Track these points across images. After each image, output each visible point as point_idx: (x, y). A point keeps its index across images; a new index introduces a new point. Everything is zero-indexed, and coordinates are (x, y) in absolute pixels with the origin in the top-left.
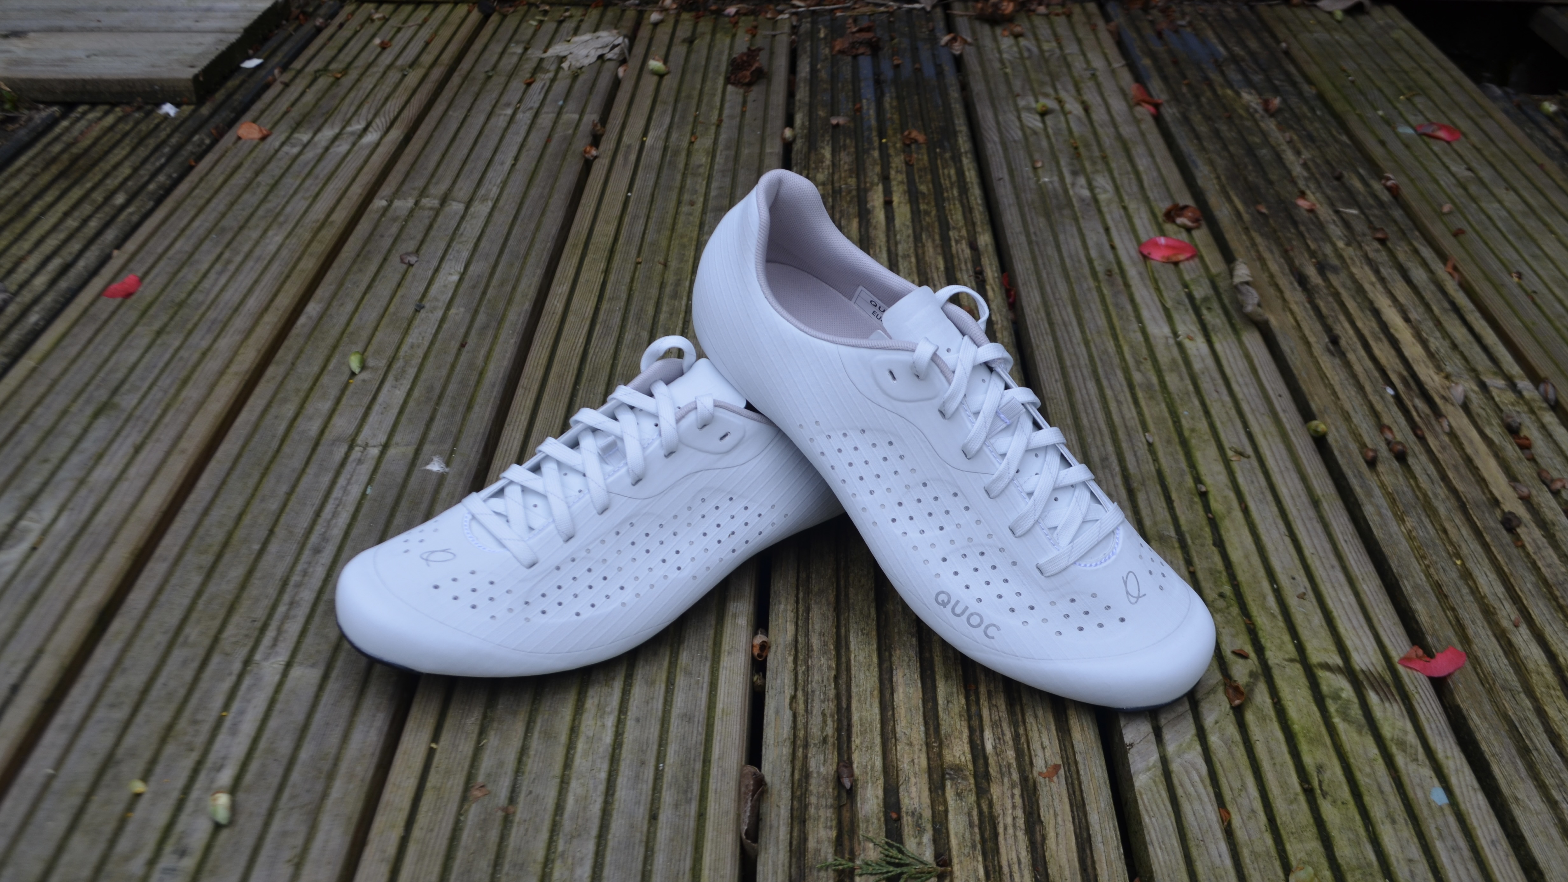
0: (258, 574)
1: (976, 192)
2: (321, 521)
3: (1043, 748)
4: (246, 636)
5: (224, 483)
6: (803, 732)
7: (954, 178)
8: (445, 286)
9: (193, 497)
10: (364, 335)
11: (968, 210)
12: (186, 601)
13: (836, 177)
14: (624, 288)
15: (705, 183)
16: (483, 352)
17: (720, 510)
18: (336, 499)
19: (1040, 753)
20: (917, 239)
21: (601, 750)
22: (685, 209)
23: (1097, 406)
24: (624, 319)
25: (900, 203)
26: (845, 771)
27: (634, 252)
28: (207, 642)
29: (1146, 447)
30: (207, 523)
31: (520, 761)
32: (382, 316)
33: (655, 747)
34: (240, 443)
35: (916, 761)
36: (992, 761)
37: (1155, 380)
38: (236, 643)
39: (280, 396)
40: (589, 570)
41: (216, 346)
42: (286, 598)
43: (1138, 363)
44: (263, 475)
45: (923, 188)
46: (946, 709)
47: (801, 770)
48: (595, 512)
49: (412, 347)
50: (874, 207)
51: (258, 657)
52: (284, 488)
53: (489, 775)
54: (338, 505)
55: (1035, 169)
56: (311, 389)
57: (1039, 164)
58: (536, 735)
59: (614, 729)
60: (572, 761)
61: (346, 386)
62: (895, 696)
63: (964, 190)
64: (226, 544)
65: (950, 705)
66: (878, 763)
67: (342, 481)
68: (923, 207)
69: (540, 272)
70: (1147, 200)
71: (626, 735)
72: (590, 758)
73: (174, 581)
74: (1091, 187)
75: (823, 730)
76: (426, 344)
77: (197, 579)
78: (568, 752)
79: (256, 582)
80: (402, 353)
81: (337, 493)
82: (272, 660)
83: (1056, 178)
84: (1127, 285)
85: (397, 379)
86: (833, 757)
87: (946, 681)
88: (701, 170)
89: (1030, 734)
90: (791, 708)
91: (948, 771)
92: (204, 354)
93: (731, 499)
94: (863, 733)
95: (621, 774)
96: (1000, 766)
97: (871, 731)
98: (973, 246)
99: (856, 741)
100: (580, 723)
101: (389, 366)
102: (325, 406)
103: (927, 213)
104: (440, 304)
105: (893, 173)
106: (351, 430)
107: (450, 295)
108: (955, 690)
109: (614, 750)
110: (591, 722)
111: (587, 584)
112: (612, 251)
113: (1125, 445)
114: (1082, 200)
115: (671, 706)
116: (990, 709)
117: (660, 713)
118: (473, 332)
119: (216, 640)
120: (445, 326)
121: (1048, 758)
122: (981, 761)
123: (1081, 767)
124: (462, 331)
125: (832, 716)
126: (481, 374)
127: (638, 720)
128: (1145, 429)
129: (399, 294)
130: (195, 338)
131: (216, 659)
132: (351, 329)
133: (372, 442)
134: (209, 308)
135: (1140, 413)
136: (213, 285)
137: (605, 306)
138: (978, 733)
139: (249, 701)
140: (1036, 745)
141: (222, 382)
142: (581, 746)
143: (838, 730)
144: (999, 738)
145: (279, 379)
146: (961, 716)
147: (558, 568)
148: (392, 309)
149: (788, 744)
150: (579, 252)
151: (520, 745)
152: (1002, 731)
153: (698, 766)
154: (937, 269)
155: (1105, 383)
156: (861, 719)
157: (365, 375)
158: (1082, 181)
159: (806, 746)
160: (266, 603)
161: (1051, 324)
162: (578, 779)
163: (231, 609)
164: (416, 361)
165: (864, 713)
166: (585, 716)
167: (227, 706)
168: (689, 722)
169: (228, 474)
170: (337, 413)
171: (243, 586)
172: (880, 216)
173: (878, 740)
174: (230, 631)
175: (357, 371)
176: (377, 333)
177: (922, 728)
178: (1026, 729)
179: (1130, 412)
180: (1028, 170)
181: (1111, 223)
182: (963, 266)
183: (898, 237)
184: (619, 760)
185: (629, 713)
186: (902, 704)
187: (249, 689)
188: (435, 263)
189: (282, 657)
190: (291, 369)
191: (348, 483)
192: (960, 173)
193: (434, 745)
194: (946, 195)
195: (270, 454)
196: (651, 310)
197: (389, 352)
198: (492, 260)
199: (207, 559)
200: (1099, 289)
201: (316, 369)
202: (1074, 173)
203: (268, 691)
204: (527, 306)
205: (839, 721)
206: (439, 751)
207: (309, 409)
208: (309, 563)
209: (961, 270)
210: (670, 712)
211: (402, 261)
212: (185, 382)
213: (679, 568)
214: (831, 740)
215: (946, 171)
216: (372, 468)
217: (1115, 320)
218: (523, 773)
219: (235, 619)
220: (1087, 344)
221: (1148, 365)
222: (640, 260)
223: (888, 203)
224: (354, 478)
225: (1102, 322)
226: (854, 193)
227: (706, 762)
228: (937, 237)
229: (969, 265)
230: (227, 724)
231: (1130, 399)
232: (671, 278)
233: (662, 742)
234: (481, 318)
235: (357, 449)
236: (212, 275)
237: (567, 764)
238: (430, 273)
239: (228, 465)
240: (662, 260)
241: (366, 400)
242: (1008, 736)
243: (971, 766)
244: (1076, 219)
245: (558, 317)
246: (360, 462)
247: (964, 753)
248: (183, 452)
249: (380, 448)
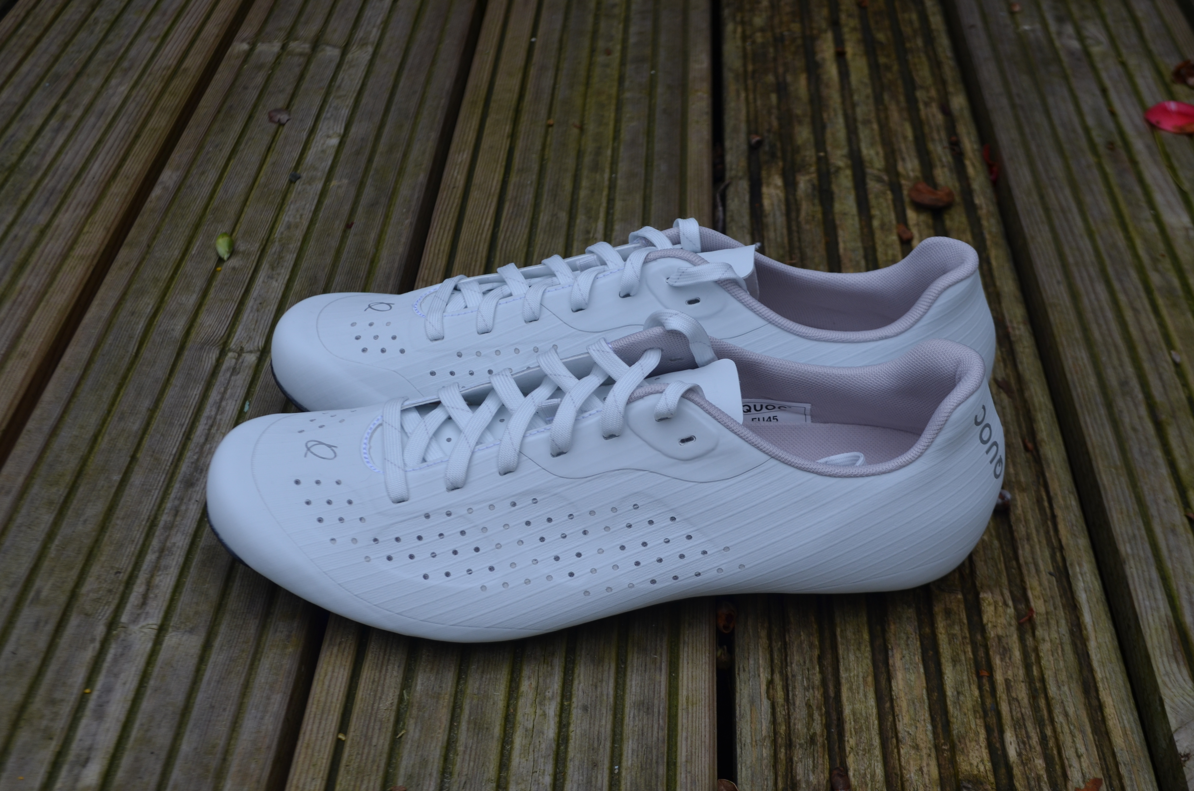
0: (120, 512)
1: (944, 42)
2: (192, 445)
3: (1079, 757)
4: (110, 591)
5: (73, 395)
6: (784, 727)
7: (917, 24)
8: (323, 151)
9: (37, 413)
10: (232, 211)
11: (936, 65)
12: (36, 546)
13: (776, 21)
14: (535, 157)
15: (621, 26)
16: (373, 235)
18: (209, 418)
19: (1075, 762)
20: (878, 100)
21: (543, 746)
22: (600, 59)
23: (1110, 315)
24: (538, 196)
25: (854, 55)
26: (840, 781)
27: (543, 112)
28: (63, 599)
29: (1173, 368)
30: (56, 446)
31: (447, 759)
32: (251, 188)
33: (608, 744)
34: (91, 345)
35: (925, 770)
36: (1017, 771)
37: (1176, 282)
38: (97, 600)
39: (134, 287)
41: (56, 222)
42: (155, 543)
43: (1155, 261)
44: (120, 386)
45: (881, 36)
46: (957, 702)
47: (786, 777)
49: (289, 227)
50: (824, 59)
51: (124, 618)
52: (146, 403)
53: (410, 777)
54: (212, 426)
55: (1012, 13)
56: (172, 278)
57: (1017, 8)
58: (464, 726)
59: (557, 719)
60: (509, 759)
61: (213, 274)
62: (894, 684)
63: (929, 39)
64: (79, 474)
65: (962, 698)
66: (879, 771)
67: (214, 395)
68: (882, 60)
69: (434, 135)
70: (1149, 54)
71: (572, 728)
72: (531, 757)
73: (19, 520)
74: (1081, 37)
75: (809, 726)
76: (305, 223)
77: (47, 518)
78: (503, 748)
79: (119, 522)
80: (277, 235)
81: (209, 410)
82: (142, 623)
83: (1038, 26)
84: (1134, 163)
85: (273, 268)
86: (824, 762)
87: (954, 666)
88: (616, 11)
89: (1061, 737)
90: (768, 697)
91: (965, 784)
92: (42, 232)
94: (858, 732)
95: (569, 779)
96: (1028, 778)
97: (868, 729)
98: (946, 110)
99: (851, 741)
100: (515, 710)
101: (263, 251)
102: (191, 300)
103: (888, 68)
104: (319, 174)
105: (843, 17)
106: (222, 330)
107: (330, 163)
108: (965, 678)
109: (558, 746)
110: (529, 710)
112: (517, 111)
113: (1147, 366)
114: (1071, 53)
115: (624, 690)
116: (1010, 704)
117: (611, 700)
118: (360, 210)
119: (73, 595)
120: (327, 201)
121: (1085, 770)
122: (1003, 771)
123: (1127, 782)
124: (347, 208)
125: (819, 708)
126: (373, 262)
127: (585, 708)
128: (1170, 346)
129: (269, 160)
130: (31, 212)
131: (74, 621)
132: (215, 203)
133: (247, 347)
134: (45, 174)
135: (1162, 325)
136: (49, 146)
137: (514, 179)
138: (996, 734)
139: (116, 676)
140: (1069, 753)
141: (66, 268)
142: (518, 740)
143: (827, 726)
144: (1023, 742)
145: (133, 265)
146: (975, 712)
148: (262, 179)
149: (767, 743)
150: (479, 111)
151: (446, 738)
152: (1027, 732)
153: (662, 770)
154: (905, 138)
155: (1117, 286)
156: (854, 713)
157: (234, 262)
158: (1069, 29)
159: (790, 745)
160: (131, 549)
161: (1047, 210)
162: (518, 784)
163: (90, 557)
164: (295, 245)
165: (857, 706)
166: (521, 702)
167: (90, 681)
168: (648, 714)
169: (78, 384)
170: (204, 308)
171: (103, 527)
172: (832, 71)
173: (876, 741)
174: (90, 585)
175: (226, 257)
176: (246, 209)
177: (930, 727)
178: (1054, 730)
179: (1150, 324)
180: (1004, 14)
181: (1108, 83)
182: (936, 136)
183: (856, 98)
184: (565, 759)
185: (574, 699)
186: (902, 694)
187: (115, 660)
188: (310, 123)
189: (154, 620)
190: (147, 253)
191: (222, 399)
192: (924, 18)
193: (341, 736)
194: (908, 45)
195: (127, 360)
196: (568, 184)
197: (262, 233)
198: (377, 119)
199: (58, 492)
200: (1100, 166)
201: (176, 253)
202: (1060, 20)
203: (140, 662)
204: (422, 178)
205: (828, 714)
206: (348, 743)
207: (171, 304)
208: (181, 499)
209: (933, 140)
210: (623, 698)
211: (271, 119)
212: (21, 267)
214: (820, 740)
215: (906, 16)
216: (249, 379)
217: (1123, 205)
218: (451, 774)
219: (95, 569)
220: (1091, 235)
221: (1167, 264)
222: (551, 122)
223: (840, 55)
224: (229, 391)
225: (1107, 208)
226: (799, 42)
227: (671, 764)
228: (902, 98)
229: (943, 134)
230: (91, 704)
231: (1148, 307)
232: (590, 146)
233: (617, 737)
234: (368, 192)
235: (230, 354)
236: (47, 133)
237: (504, 764)
238: (304, 135)
239: (77, 373)
240: (577, 122)
241: (238, 294)
242: (1035, 740)
243: (991, 778)
244: (1066, 78)
245: (459, 192)
246: (234, 371)
247: (982, 761)
248: (23, 355)
249: (258, 353)
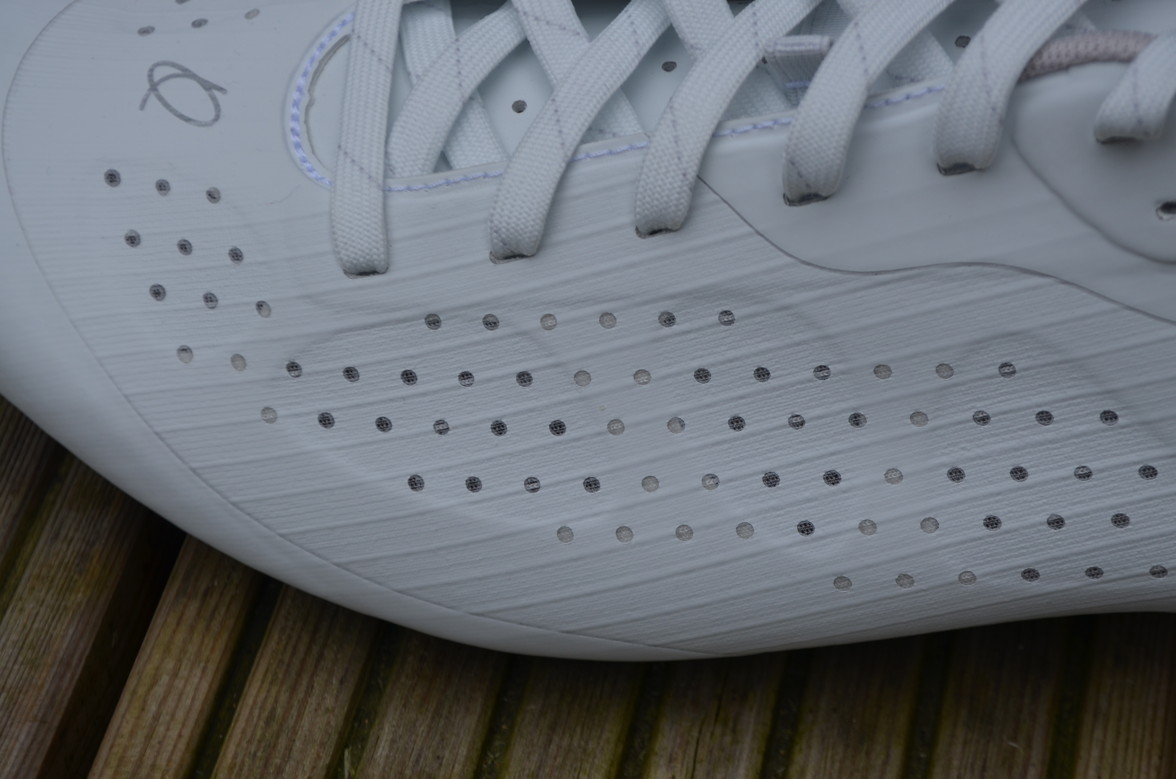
17: (1048, 432)
40: (524, 378)
48: (626, 219)
93: (1109, 416)
111: (495, 414)
147: (433, 321)
213: (806, 528)
